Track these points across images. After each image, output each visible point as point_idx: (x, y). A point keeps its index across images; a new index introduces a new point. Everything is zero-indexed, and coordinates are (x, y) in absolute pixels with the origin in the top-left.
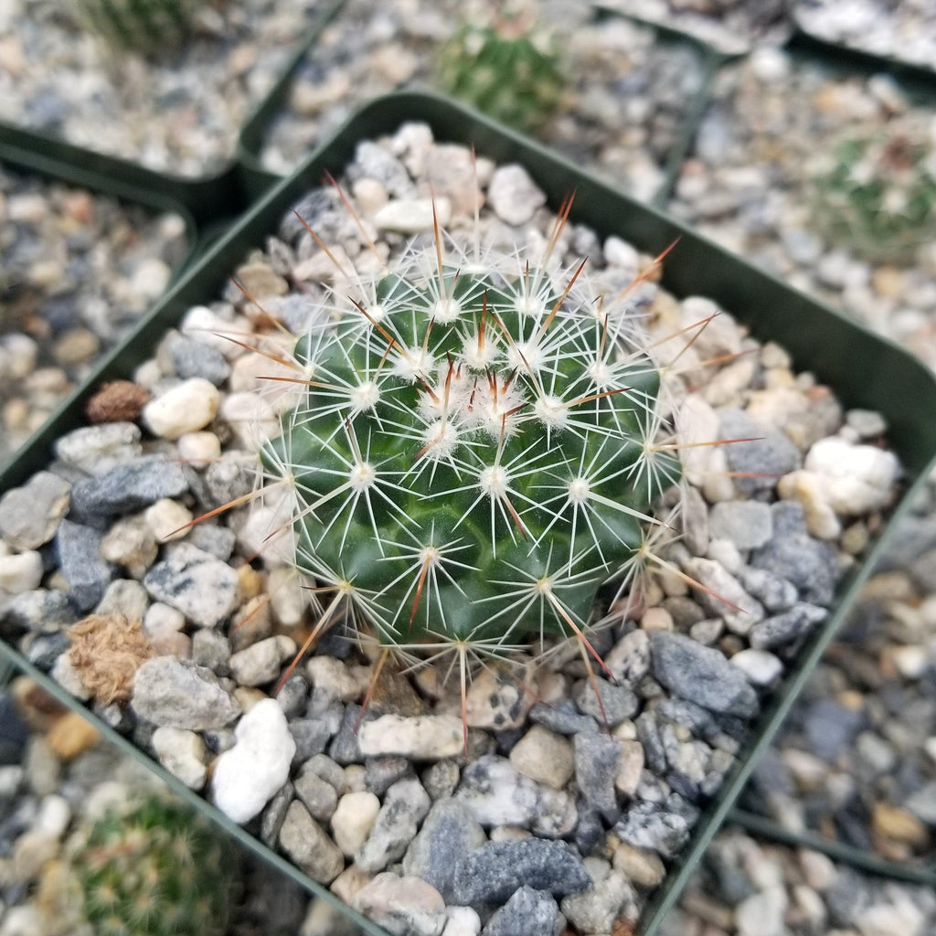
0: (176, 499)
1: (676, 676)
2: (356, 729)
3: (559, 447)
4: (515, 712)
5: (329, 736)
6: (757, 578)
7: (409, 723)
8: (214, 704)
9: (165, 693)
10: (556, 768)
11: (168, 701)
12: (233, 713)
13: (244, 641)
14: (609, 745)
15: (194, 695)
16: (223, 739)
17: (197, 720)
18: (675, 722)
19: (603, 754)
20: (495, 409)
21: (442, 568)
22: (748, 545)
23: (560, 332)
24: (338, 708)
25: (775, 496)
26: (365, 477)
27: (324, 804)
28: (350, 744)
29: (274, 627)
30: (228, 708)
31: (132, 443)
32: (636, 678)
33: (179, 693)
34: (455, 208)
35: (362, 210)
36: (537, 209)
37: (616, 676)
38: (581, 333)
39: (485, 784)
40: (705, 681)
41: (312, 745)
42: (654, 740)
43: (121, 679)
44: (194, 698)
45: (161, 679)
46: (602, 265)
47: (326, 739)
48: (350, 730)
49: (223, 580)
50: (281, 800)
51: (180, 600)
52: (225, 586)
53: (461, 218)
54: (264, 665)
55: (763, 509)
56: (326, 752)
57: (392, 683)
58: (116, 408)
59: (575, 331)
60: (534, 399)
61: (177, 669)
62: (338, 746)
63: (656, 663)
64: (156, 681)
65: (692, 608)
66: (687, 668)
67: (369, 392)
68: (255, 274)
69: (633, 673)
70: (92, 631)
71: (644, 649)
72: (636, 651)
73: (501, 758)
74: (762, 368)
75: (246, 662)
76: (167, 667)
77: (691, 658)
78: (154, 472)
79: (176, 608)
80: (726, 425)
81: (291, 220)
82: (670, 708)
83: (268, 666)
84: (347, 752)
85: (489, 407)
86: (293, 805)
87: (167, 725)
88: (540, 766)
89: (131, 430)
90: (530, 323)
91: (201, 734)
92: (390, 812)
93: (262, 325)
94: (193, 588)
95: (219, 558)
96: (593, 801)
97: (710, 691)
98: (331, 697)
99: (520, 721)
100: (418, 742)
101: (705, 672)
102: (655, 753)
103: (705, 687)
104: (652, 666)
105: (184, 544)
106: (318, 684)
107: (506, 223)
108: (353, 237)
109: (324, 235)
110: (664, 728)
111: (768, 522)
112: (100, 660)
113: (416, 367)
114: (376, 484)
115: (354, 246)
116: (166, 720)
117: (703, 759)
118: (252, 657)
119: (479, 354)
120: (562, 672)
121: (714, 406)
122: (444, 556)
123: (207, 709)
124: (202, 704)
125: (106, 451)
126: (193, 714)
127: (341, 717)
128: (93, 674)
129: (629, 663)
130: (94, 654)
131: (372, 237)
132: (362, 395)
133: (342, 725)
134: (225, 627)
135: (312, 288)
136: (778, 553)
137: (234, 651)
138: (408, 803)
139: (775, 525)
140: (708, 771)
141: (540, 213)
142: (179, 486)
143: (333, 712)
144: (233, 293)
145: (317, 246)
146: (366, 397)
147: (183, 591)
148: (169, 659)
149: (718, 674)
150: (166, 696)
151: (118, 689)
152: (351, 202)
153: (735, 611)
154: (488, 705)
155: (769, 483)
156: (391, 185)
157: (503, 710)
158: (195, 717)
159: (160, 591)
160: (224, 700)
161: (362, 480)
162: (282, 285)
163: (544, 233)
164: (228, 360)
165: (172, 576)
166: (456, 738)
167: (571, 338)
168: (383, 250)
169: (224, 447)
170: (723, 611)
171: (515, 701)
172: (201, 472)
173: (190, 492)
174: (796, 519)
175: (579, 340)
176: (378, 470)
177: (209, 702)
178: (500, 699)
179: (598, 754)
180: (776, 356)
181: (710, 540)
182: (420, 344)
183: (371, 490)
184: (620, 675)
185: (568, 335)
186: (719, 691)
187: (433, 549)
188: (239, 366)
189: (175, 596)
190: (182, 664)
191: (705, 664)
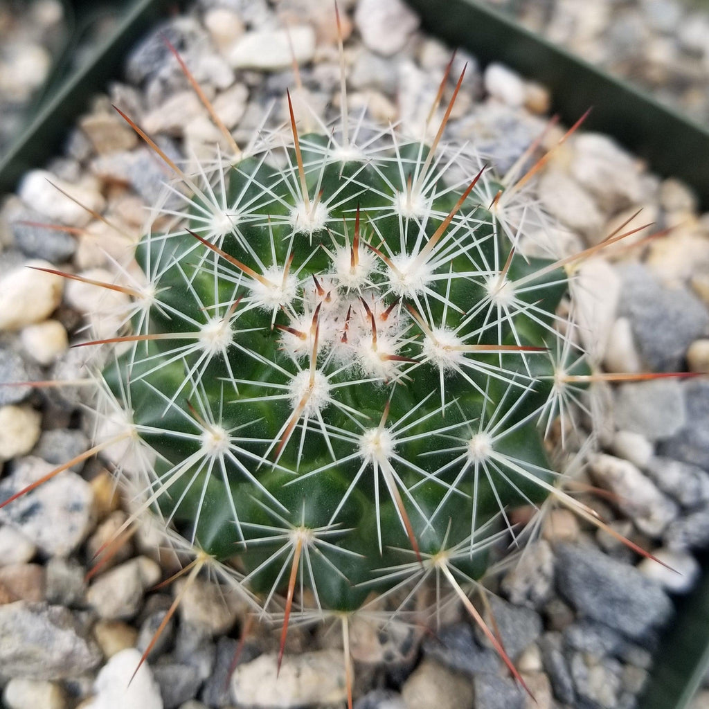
0: (20, 404)
1: (587, 600)
2: (231, 671)
3: (455, 400)
4: (405, 649)
5: (200, 681)
6: (673, 474)
7: (288, 669)
8: (70, 655)
9: (13, 650)
11: (17, 658)
12: (92, 661)
13: (104, 565)
14: (514, 693)
15: (47, 647)
16: (84, 687)
17: (54, 672)
18: (584, 653)
19: (507, 703)
20: (374, 348)
21: (317, 550)
22: (660, 434)
23: (451, 241)
24: (209, 649)
25: (685, 368)
26: (219, 444)
28: (224, 691)
29: (134, 550)
30: (86, 657)
32: (540, 599)
33: (29, 647)
34: (319, 39)
35: (217, 45)
36: (410, 34)
37: (517, 597)
38: (477, 243)
40: (618, 604)
41: (182, 693)
42: (562, 672)
44: (47, 650)
45: (8, 633)
46: (482, 96)
47: (197, 685)
48: (222, 675)
49: (75, 500)
51: (29, 529)
53: (326, 50)
55: (673, 387)
56: (198, 697)
59: (469, 240)
60: (422, 336)
61: (26, 619)
62: (212, 690)
63: (562, 579)
66: (598, 590)
67: (220, 333)
68: (101, 127)
69: (537, 593)
71: (548, 568)
72: (539, 569)
73: (392, 693)
74: (663, 210)
76: (15, 617)
77: (602, 581)
80: (628, 285)
81: (139, 60)
82: (580, 637)
83: (129, 601)
85: (367, 342)
87: (19, 677)
90: (413, 229)
91: (59, 683)
93: (109, 187)
94: (42, 514)
95: (71, 469)
97: (622, 614)
98: (200, 636)
99: (413, 653)
100: (299, 694)
101: (617, 595)
102: (562, 686)
103: (617, 610)
104: (556, 581)
105: (31, 458)
106: (187, 615)
107: (376, 54)
108: (207, 81)
109: (174, 81)
110: (572, 656)
111: (680, 404)
113: (277, 294)
114: (232, 451)
115: (207, 91)
116: (18, 673)
117: (614, 682)
118: (111, 592)
119: (353, 273)
121: (613, 261)
122: (319, 538)
123: (63, 660)
124: (56, 656)
126: (48, 666)
127: (213, 658)
129: (532, 582)
131: (225, 79)
132: (211, 337)
133: (214, 668)
134: (81, 554)
135: (164, 142)
137: (91, 582)
139: (689, 407)
140: (619, 694)
141: (414, 38)
142: (22, 392)
143: (205, 653)
144: (78, 146)
145: (168, 91)
146: (216, 339)
147: (31, 518)
148: (16, 607)
149: (633, 597)
150: (15, 652)
152: (203, 37)
153: (647, 515)
154: (376, 641)
155: (677, 352)
156: (247, 16)
157: (392, 647)
158: (50, 669)
159: (5, 517)
160: (81, 649)
161: (215, 447)
162: (129, 139)
163: (417, 62)
164: (74, 236)
165: (18, 499)
166: (341, 685)
167: (464, 250)
168: (241, 92)
169: (73, 336)
170: (635, 515)
172: (47, 369)
173: (36, 392)
175: (474, 252)
176: (234, 435)
177: (64, 654)
179: (501, 704)
180: (679, 196)
181: (617, 430)
182: (281, 261)
183: (226, 458)
184: (521, 595)
185: (460, 246)
186: (633, 615)
187: (306, 530)
188: (85, 238)
189: (22, 524)
190: (33, 610)
191: (618, 587)
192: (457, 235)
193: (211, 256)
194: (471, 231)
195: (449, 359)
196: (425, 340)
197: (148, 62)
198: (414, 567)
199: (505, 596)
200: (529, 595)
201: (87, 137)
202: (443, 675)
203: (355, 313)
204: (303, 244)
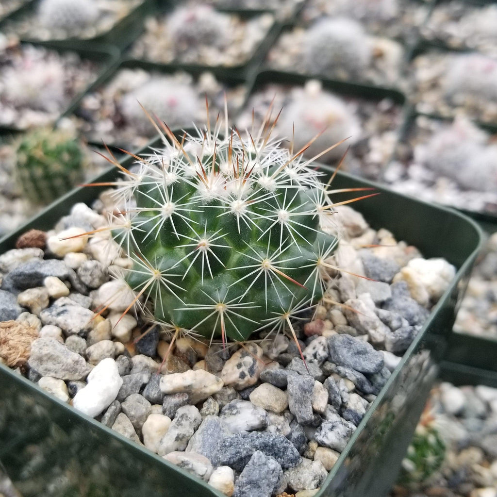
0: (61, 279)
1: (344, 354)
4: (251, 371)
5: (142, 383)
8: (77, 362)
9: (48, 351)
10: (277, 400)
11: (50, 358)
12: (87, 370)
14: (308, 379)
16: (79, 387)
17: (66, 372)
18: (345, 377)
19: (304, 383)
21: (211, 251)
22: (379, 299)
24: (148, 371)
27: (139, 414)
28: (155, 389)
30: (84, 366)
31: (39, 257)
32: (321, 358)
33: (57, 353)
37: (309, 358)
39: (234, 412)
40: (361, 356)
41: (132, 387)
43: (23, 351)
44: (65, 357)
45: (47, 345)
49: (84, 313)
50: (113, 407)
51: (60, 319)
52: (86, 315)
54: (106, 350)
55: (385, 285)
56: (141, 393)
57: (179, 364)
58: (32, 239)
61: (56, 343)
62: (148, 389)
63: (332, 352)
64: (44, 346)
65: (350, 328)
66: (350, 348)
69: (319, 355)
70: (9, 327)
71: (324, 342)
72: (320, 343)
73: (244, 400)
74: (378, 240)
75: (95, 347)
77: (352, 342)
78: (51, 265)
79: (57, 325)
82: (341, 368)
84: (153, 393)
86: (120, 415)
87: (47, 375)
88: (267, 398)
89: (39, 252)
91: (67, 382)
92: (178, 420)
94: (68, 314)
95: (84, 306)
96: (300, 414)
97: (364, 361)
100: (195, 379)
101: (360, 349)
103: (361, 359)
104: (329, 354)
105: (66, 297)
111: (388, 290)
112: (12, 340)
114: (175, 210)
116: (47, 370)
117: (363, 404)
120: (277, 359)
122: (212, 243)
123: (72, 365)
124: (70, 361)
125: (25, 259)
126: (64, 367)
127: (149, 375)
128: (8, 348)
129: (316, 349)
130: (9, 336)
133: (150, 379)
134: (85, 335)
136: (396, 306)
137: (89, 345)
138: (189, 416)
139: (393, 293)
142: (63, 273)
143: (145, 372)
144: (97, 205)
147: (62, 314)
149: (368, 350)
150: (49, 353)
151: (20, 356)
153: (375, 328)
154: (236, 368)
157: (245, 369)
158: (64, 370)
159: (49, 315)
160: (82, 360)
165: (56, 308)
166: (218, 380)
170: (368, 328)
171: (251, 364)
172: (75, 270)
174: (404, 289)
176: (176, 204)
177: (73, 361)
178: (243, 364)
179: (301, 383)
183: (172, 214)
184: (311, 357)
189: (57, 317)
190: (60, 343)
191: (360, 344)
201: (102, 201)
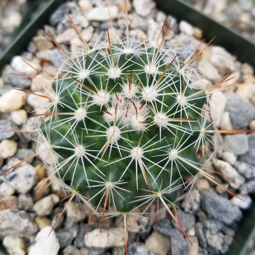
0: (10, 139)
1: (212, 211)
2: (84, 235)
3: (165, 138)
4: (147, 227)
6: (243, 167)
7: (105, 234)
8: (27, 228)
9: (6, 226)
10: (164, 249)
11: (8, 229)
12: (35, 230)
13: (39, 197)
14: (185, 243)
15: (18, 225)
16: (32, 239)
17: (21, 234)
18: (210, 230)
19: (182, 247)
20: (137, 119)
21: (115, 189)
22: (239, 153)
23: (165, 82)
24: (77, 226)
25: (248, 130)
26: (81, 152)
28: (82, 241)
29: (50, 191)
30: (32, 229)
33: (12, 225)
34: (120, 11)
35: (83, 12)
36: (152, 9)
37: (187, 210)
38: (174, 83)
39: (135, 254)
40: (223, 213)
41: (66, 242)
42: (202, 237)
44: (18, 226)
45: (5, 220)
46: (178, 32)
47: (72, 239)
48: (81, 236)
49: (29, 173)
51: (13, 183)
52: (30, 176)
53: (122, 14)
54: (47, 209)
55: (244, 137)
56: (72, 244)
59: (171, 82)
60: (153, 115)
61: (11, 215)
62: (77, 242)
63: (203, 203)
64: (3, 221)
66: (216, 208)
67: (82, 113)
68: (40, 41)
69: (194, 209)
71: (198, 199)
72: (195, 200)
73: (142, 243)
74: (242, 74)
76: (7, 214)
77: (217, 204)
79: (11, 186)
80: (229, 100)
81: (54, 17)
82: (209, 224)
83: (48, 209)
84: (81, 244)
85: (134, 117)
87: (8, 236)
88: (157, 248)
90: (151, 78)
91: (23, 238)
93: (43, 62)
94: (17, 178)
95: (28, 163)
97: (225, 216)
98: (73, 222)
99: (149, 229)
100: (108, 243)
101: (222, 209)
102: (202, 240)
103: (223, 215)
104: (201, 205)
105: (14, 158)
106: (69, 215)
107: (140, 16)
108: (79, 25)
109: (67, 24)
110: (206, 231)
111: (246, 142)
113: (103, 100)
114: (86, 154)
115: (79, 28)
116: (8, 234)
117: (221, 240)
118: (42, 206)
119: (130, 93)
121: (224, 92)
122: (116, 185)
123: (24, 230)
124: (22, 228)
126: (19, 232)
127: (78, 230)
129: (192, 204)
131: (86, 24)
132: (79, 114)
133: (78, 233)
134: (31, 192)
135: (63, 46)
136: (251, 155)
139: (249, 144)
140: (223, 245)
141: (154, 11)
142: (11, 134)
143: (75, 228)
144: (32, 47)
145: (65, 28)
146: (81, 115)
147: (13, 180)
148: (8, 211)
149: (228, 210)
150: (7, 227)
152: (78, 9)
153: (234, 181)
154: (136, 224)
155: (246, 124)
156: (94, 2)
157: (142, 226)
159: (4, 179)
160: (31, 226)
161: (80, 153)
162: (50, 45)
163: (155, 20)
164: (30, 79)
165: (9, 173)
166: (123, 239)
167: (169, 85)
168: (91, 29)
170: (229, 181)
171: (147, 223)
172: (20, 127)
173: (16, 135)
175: (173, 86)
176: (86, 149)
177: (24, 227)
178: (141, 222)
179: (180, 247)
180: (248, 69)
181: (224, 151)
182: (104, 88)
183: (84, 157)
185: (168, 84)
186: (228, 217)
187: (111, 182)
188: (34, 80)
189: (10, 182)
190: (13, 212)
191: (223, 207)
192: (167, 80)
193: (79, 86)
194: (172, 79)
195: (163, 123)
196: (155, 116)
197: (58, 18)
198: (149, 196)
199: (183, 209)
200: (191, 209)
201: (35, 44)
202: (160, 237)
203: (130, 107)
204: (112, 82)
